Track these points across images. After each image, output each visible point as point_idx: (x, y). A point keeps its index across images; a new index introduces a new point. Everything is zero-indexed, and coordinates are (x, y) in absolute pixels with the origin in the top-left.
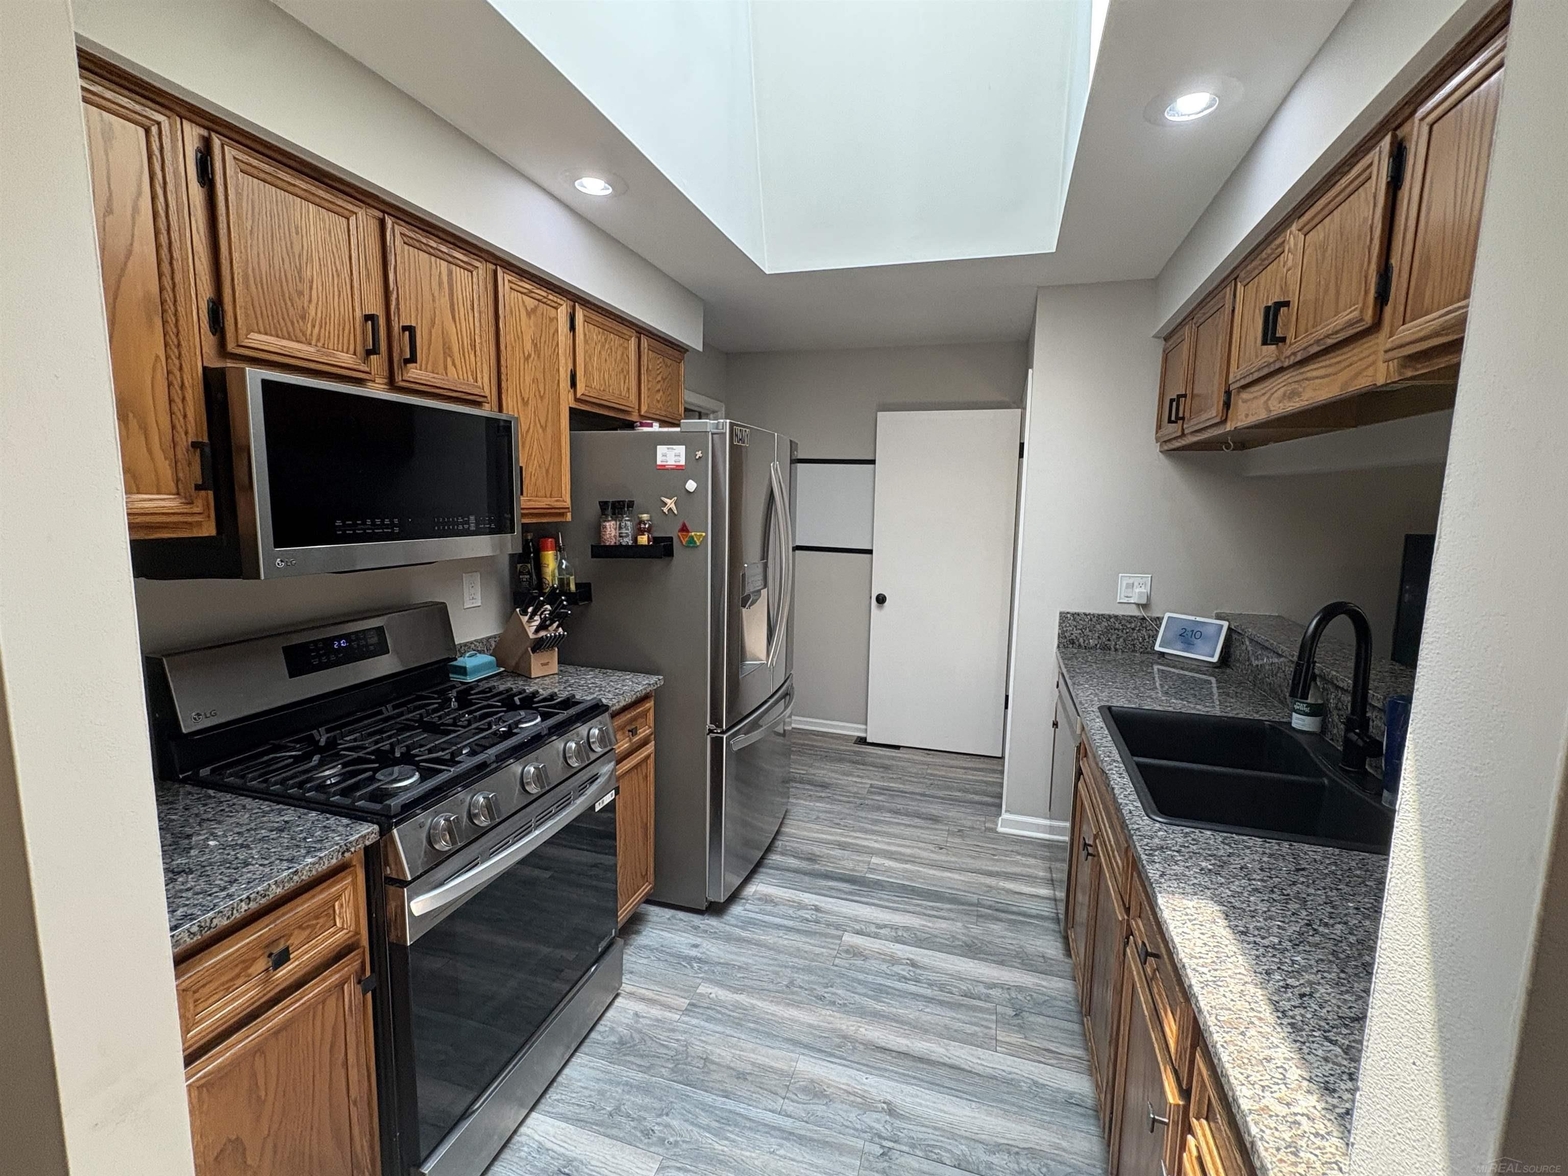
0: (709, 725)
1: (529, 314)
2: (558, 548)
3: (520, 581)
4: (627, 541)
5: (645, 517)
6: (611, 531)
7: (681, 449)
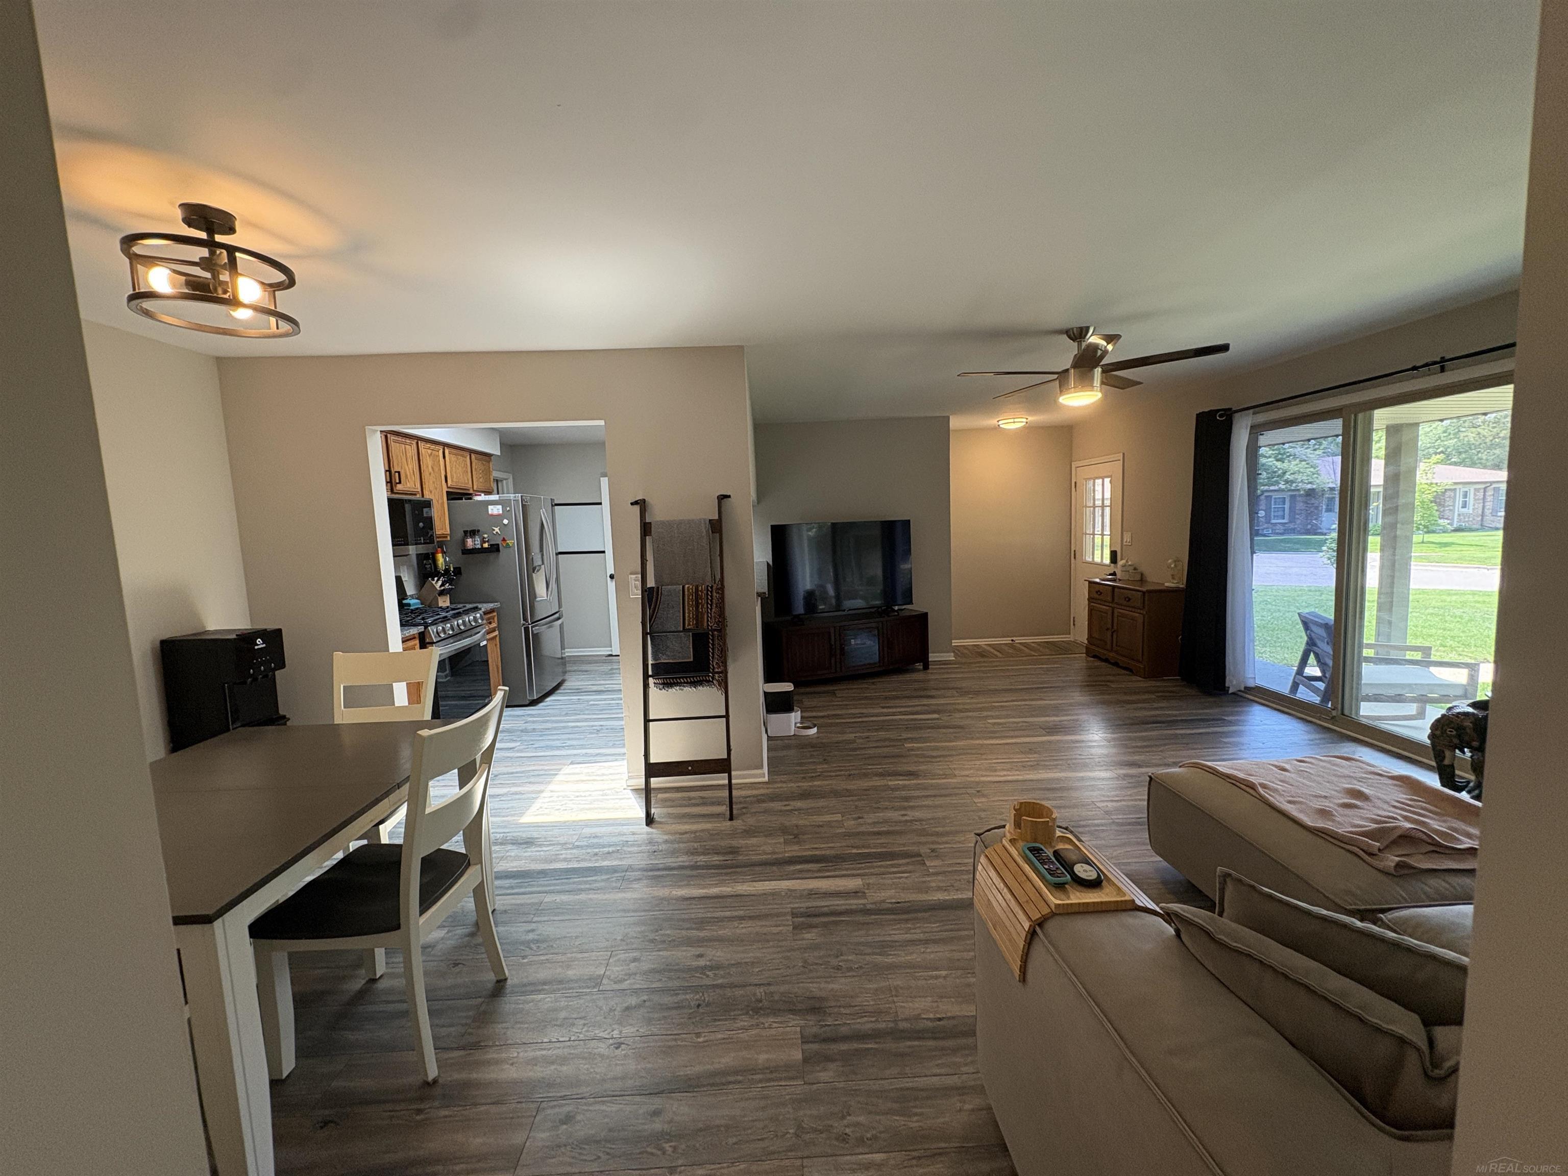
0: (522, 622)
1: (429, 456)
2: (443, 552)
3: (426, 568)
4: (479, 546)
5: (486, 536)
6: (470, 543)
7: (500, 507)
